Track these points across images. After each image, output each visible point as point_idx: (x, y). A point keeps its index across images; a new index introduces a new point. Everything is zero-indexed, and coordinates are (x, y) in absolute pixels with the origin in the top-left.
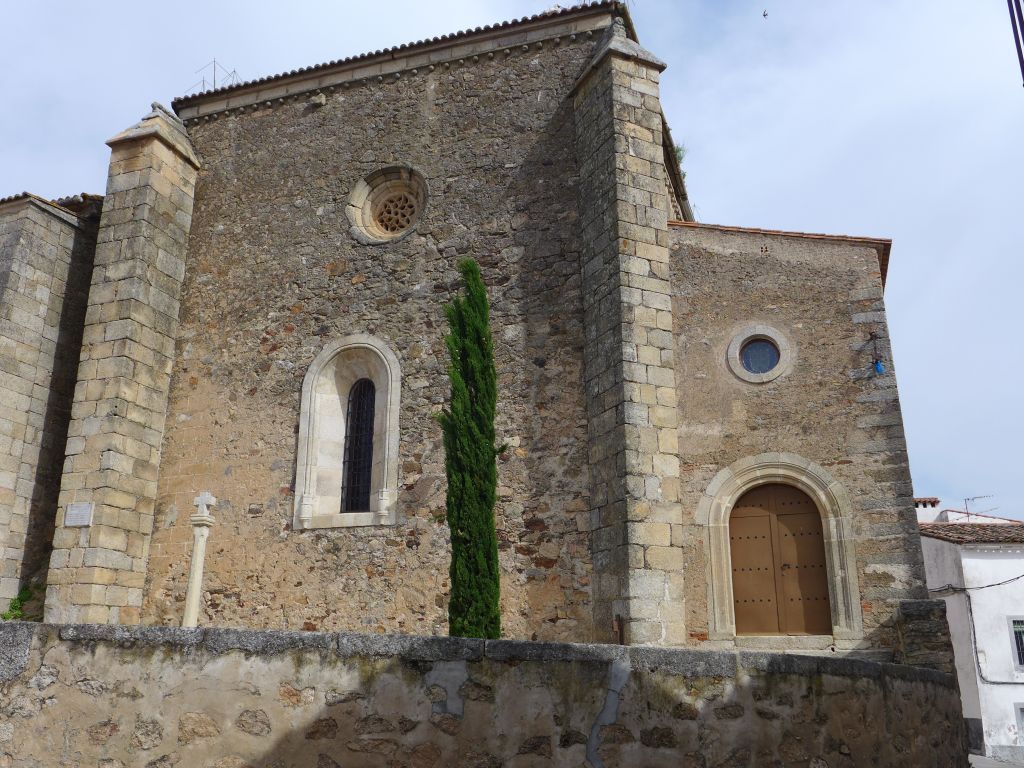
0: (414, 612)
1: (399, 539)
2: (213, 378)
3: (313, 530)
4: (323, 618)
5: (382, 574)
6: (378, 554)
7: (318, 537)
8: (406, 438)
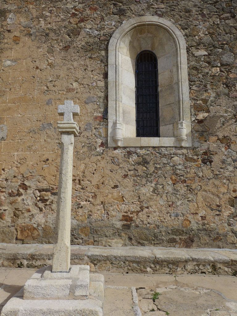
0: (212, 210)
1: (195, 157)
2: (33, 37)
3: (125, 148)
4: (138, 212)
5: (185, 181)
6: (180, 167)
7: (129, 153)
8: (194, 88)
